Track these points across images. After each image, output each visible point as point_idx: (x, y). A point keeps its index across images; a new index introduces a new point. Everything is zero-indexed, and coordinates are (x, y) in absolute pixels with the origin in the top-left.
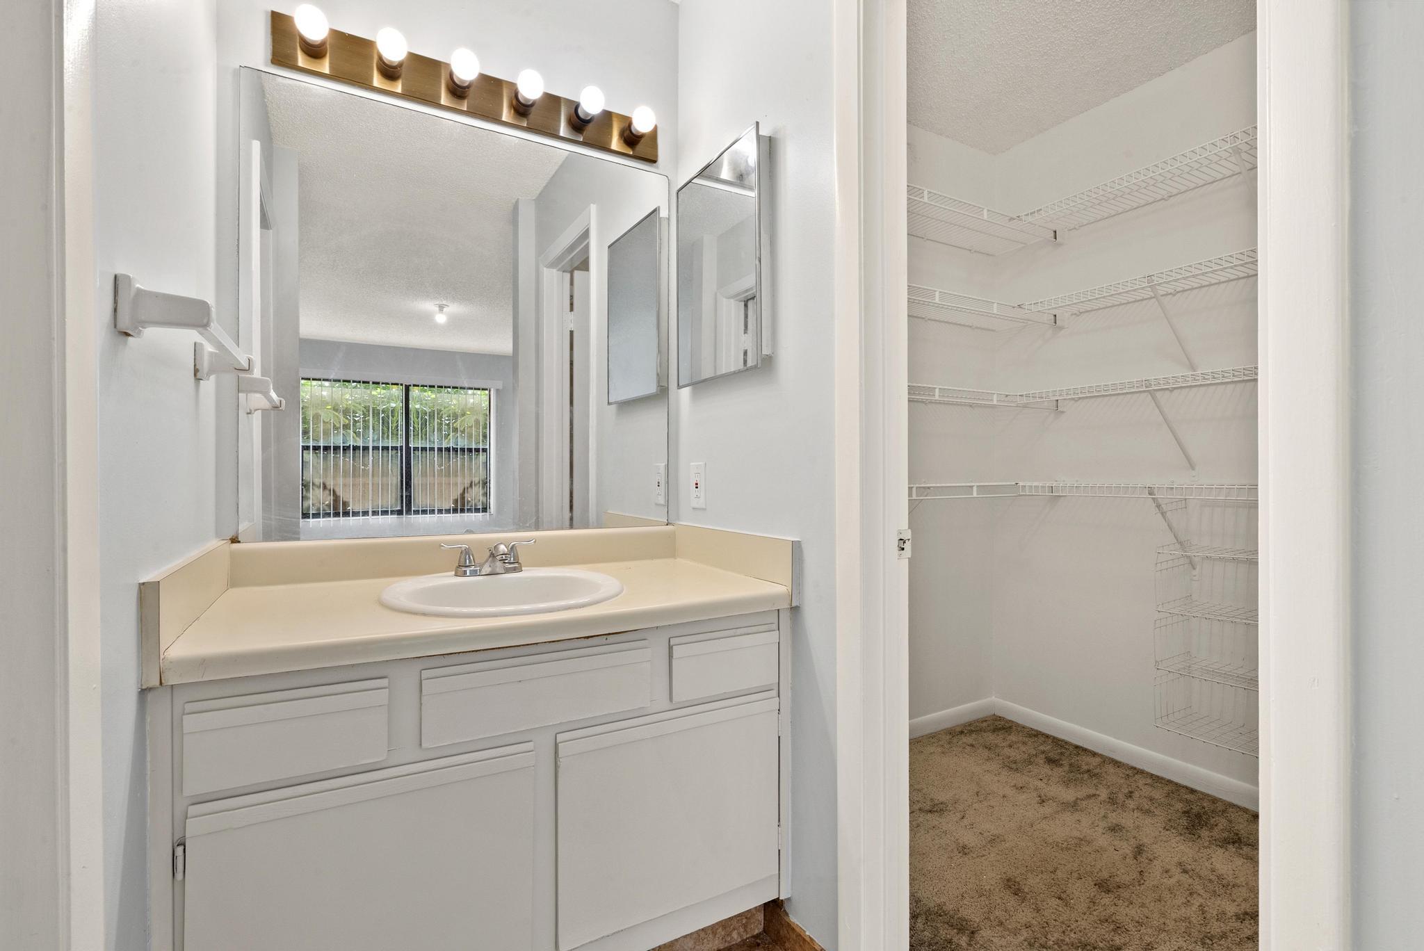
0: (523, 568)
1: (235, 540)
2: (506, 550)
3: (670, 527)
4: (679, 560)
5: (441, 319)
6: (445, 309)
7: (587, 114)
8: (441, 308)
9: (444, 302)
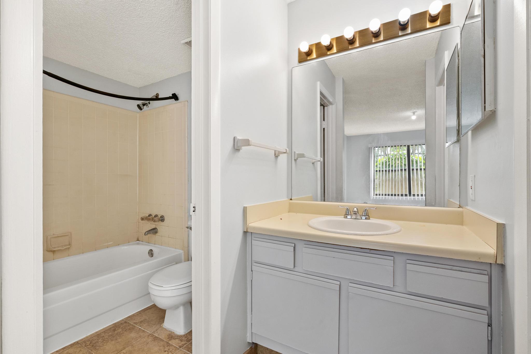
0: (370, 218)
1: (291, 199)
2: (356, 210)
3: (460, 209)
4: (465, 227)
5: (414, 118)
6: (415, 113)
7: (404, 22)
8: (414, 113)
9: (415, 111)
